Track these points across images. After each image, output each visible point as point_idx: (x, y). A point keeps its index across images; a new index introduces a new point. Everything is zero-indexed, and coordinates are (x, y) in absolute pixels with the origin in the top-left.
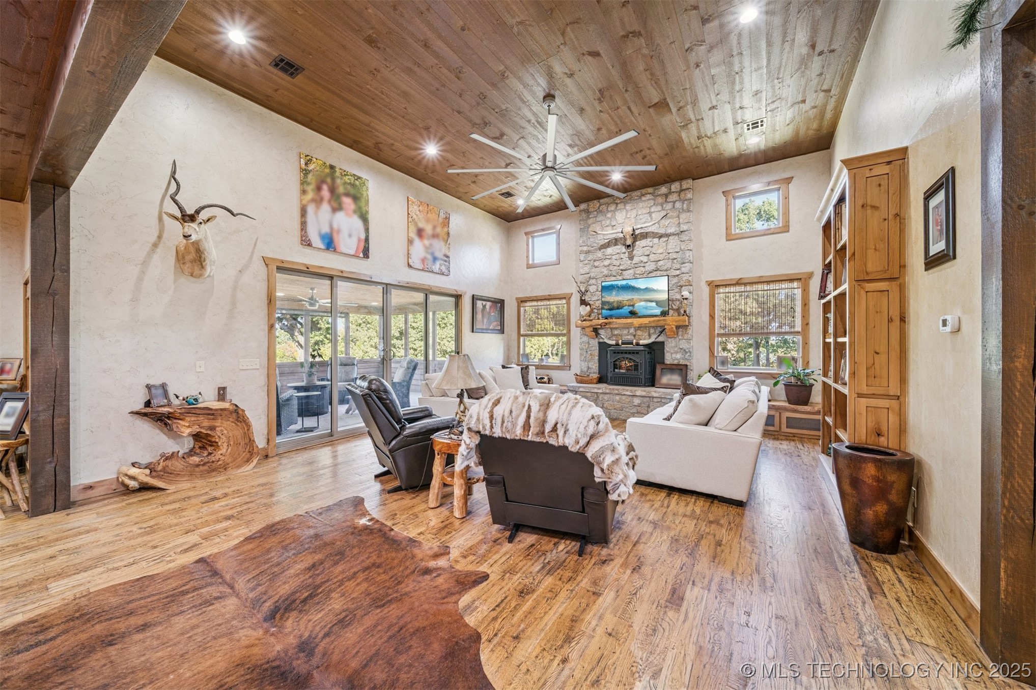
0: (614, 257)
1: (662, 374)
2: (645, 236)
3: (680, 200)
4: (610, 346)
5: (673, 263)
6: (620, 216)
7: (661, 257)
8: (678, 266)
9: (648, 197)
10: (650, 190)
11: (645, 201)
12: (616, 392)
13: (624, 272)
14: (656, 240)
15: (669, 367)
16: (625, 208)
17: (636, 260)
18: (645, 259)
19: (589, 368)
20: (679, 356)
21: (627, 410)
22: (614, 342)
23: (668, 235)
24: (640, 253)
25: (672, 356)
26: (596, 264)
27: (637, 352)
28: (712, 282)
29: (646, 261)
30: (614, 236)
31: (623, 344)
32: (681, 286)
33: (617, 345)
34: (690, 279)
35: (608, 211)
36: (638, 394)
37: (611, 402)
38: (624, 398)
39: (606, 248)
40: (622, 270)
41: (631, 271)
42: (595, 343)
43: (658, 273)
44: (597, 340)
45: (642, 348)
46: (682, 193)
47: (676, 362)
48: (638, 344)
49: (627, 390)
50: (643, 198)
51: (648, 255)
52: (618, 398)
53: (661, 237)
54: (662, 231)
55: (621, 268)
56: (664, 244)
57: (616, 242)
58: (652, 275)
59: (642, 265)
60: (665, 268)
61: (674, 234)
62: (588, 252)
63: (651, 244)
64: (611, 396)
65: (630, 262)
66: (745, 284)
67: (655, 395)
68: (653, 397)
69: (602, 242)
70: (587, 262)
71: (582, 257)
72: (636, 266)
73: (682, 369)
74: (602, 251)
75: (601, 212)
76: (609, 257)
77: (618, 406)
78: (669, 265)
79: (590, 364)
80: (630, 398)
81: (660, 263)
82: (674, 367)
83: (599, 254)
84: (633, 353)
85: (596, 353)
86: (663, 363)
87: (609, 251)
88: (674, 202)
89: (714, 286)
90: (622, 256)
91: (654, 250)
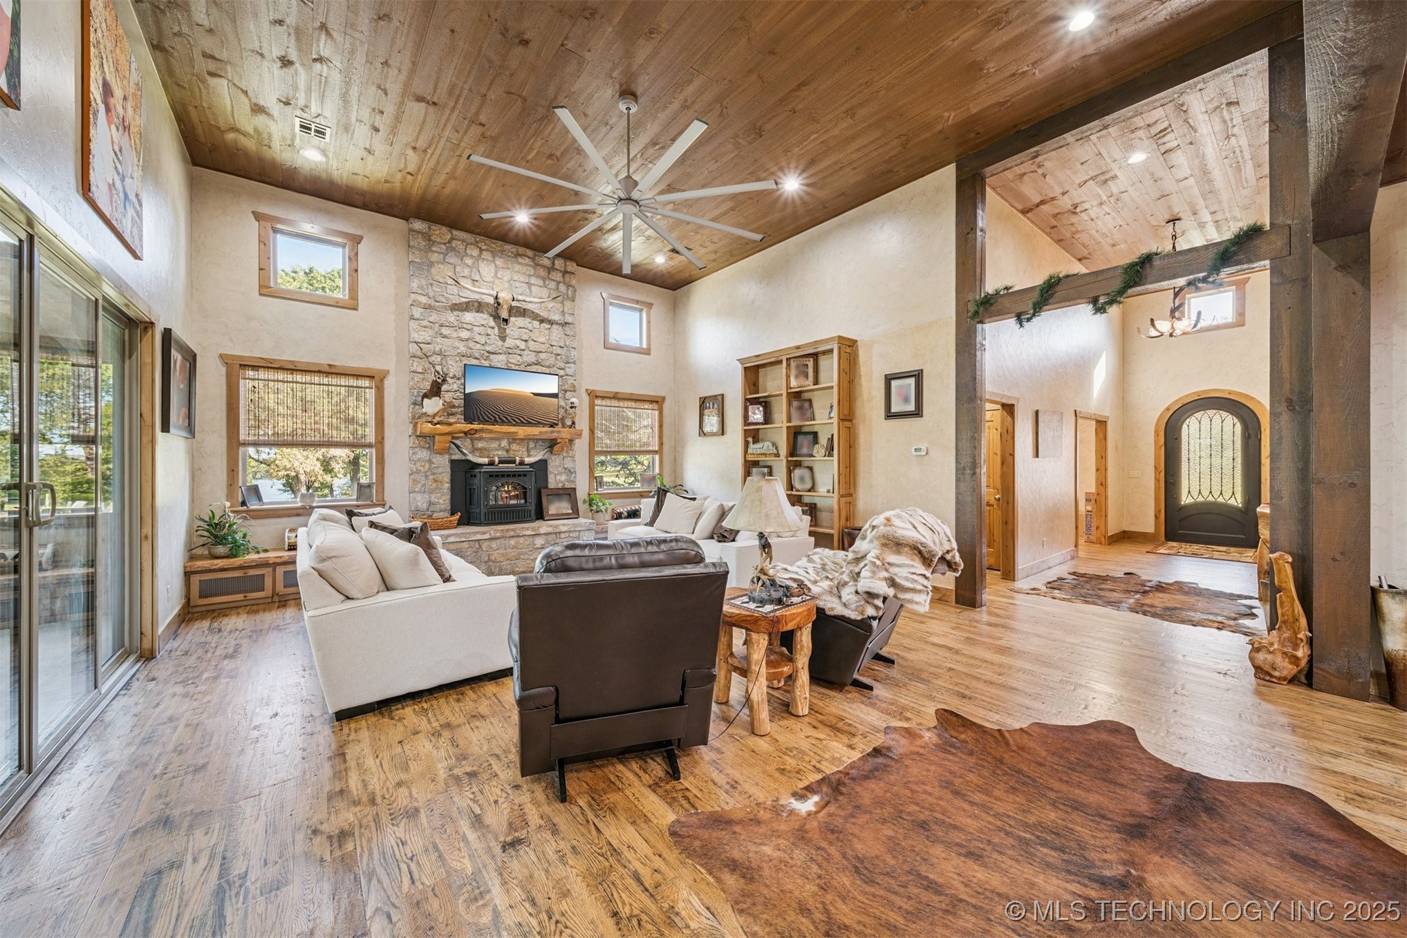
0: (476, 329)
1: (549, 502)
2: (523, 313)
3: (564, 283)
4: (480, 465)
5: (556, 359)
6: (486, 270)
7: (543, 348)
8: (562, 365)
9: (527, 261)
10: (530, 253)
11: (520, 263)
12: (512, 533)
13: (492, 357)
14: (536, 323)
15: (555, 492)
16: (494, 262)
17: (509, 342)
18: (522, 345)
19: (430, 503)
20: (563, 478)
21: (526, 557)
22: (486, 460)
23: (551, 323)
24: (516, 333)
25: (556, 479)
26: (445, 331)
27: (524, 474)
28: (592, 391)
29: (523, 347)
30: (477, 297)
31: (500, 462)
32: (566, 391)
33: (491, 463)
34: (575, 383)
35: (467, 255)
36: (542, 531)
37: (501, 551)
38: (521, 540)
39: (462, 311)
40: (488, 352)
41: (503, 357)
42: (442, 464)
43: (540, 369)
44: (447, 457)
45: (527, 468)
46: (567, 275)
47: (560, 486)
48: (522, 463)
49: (528, 529)
50: (520, 260)
51: (526, 341)
52: (512, 542)
53: (542, 321)
54: (544, 314)
55: (488, 349)
56: (547, 332)
57: (479, 307)
58: (528, 368)
59: (519, 352)
60: (547, 364)
61: (557, 324)
62: (427, 307)
63: (530, 326)
64: (502, 541)
65: (500, 343)
66: (619, 399)
67: (563, 529)
68: (560, 533)
69: (456, 300)
70: (425, 323)
71: (417, 312)
72: (510, 351)
73: (569, 493)
74: (456, 313)
75: (453, 249)
76: (469, 327)
77: (513, 553)
78: (552, 360)
79: (433, 496)
80: (531, 539)
81: (543, 356)
82: (561, 492)
83: (451, 317)
84: (519, 476)
85: (446, 477)
86: (547, 487)
87: (469, 317)
88: (559, 283)
89: (593, 395)
90: (489, 331)
91: (534, 336)
